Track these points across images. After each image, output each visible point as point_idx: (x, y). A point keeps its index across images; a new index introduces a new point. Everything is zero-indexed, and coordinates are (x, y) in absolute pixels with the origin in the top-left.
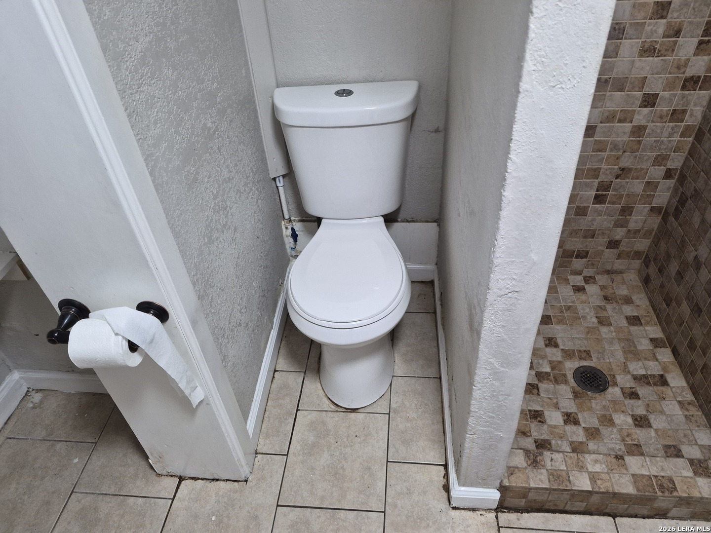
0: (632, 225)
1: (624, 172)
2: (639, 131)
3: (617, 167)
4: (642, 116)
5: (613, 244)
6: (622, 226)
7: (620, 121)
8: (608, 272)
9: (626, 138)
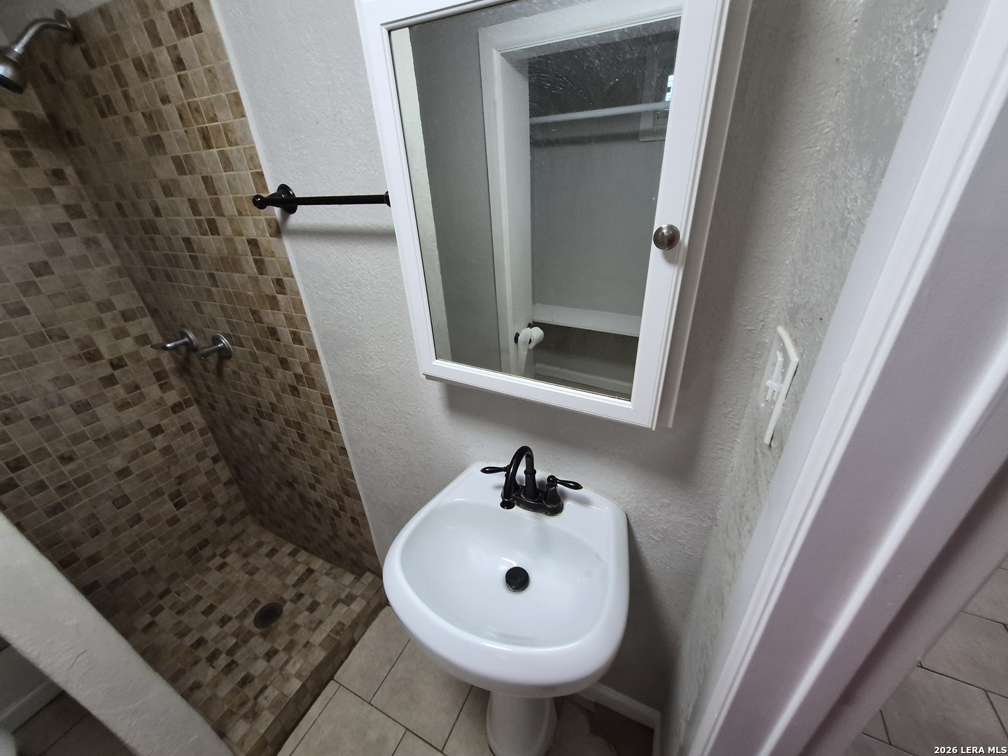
1: (181, 479)
2: (167, 450)
3: (172, 479)
4: (160, 441)
5: (220, 521)
6: (214, 507)
7: (145, 453)
9: (161, 460)
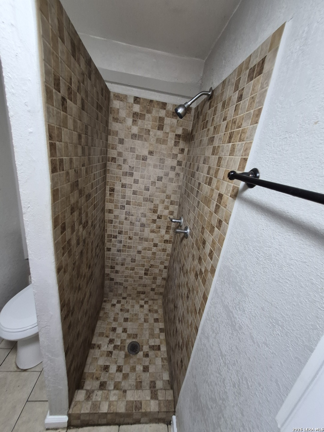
0: (157, 283)
1: (152, 266)
2: (154, 254)
3: (149, 264)
4: (154, 249)
5: (153, 290)
6: (154, 283)
7: (148, 250)
8: (153, 300)
9: (151, 255)
